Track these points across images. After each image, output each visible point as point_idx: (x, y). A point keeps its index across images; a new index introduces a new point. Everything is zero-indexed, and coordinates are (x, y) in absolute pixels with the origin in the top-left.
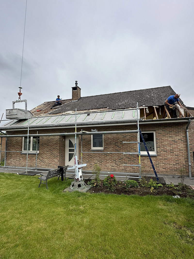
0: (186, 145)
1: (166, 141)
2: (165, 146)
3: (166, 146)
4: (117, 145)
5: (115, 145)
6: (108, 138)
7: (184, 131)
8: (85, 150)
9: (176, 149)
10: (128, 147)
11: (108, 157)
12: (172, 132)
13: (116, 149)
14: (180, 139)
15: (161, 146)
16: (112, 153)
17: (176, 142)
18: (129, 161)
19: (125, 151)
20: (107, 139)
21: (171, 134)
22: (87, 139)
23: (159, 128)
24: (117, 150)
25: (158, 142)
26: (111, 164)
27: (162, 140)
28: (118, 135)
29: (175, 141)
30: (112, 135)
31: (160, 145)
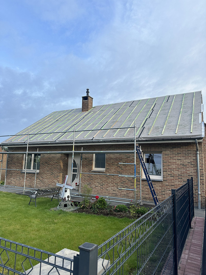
0: (197, 169)
1: (174, 164)
2: (172, 170)
3: (174, 170)
4: (120, 167)
5: (118, 166)
6: (111, 158)
9: (184, 174)
10: (131, 170)
11: (110, 180)
12: (181, 153)
13: (118, 170)
14: (190, 163)
16: (114, 175)
17: (185, 166)
18: (132, 185)
19: (128, 174)
22: (89, 158)
23: (166, 149)
24: (120, 172)
26: (112, 188)
27: (170, 162)
28: (121, 155)
29: (184, 164)
30: (115, 155)
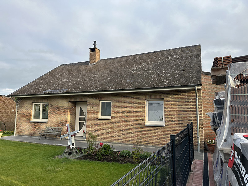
0: (196, 115)
1: (175, 110)
2: (173, 116)
3: (175, 116)
5: (123, 114)
6: (116, 106)
7: (194, 100)
9: (185, 119)
10: (135, 117)
11: (115, 127)
12: (181, 100)
13: (123, 118)
14: (190, 109)
15: (169, 116)
17: (185, 112)
18: (136, 131)
19: (132, 120)
21: (180, 103)
22: (95, 107)
23: (168, 96)
25: (167, 112)
27: (171, 109)
29: (184, 110)
31: (168, 114)
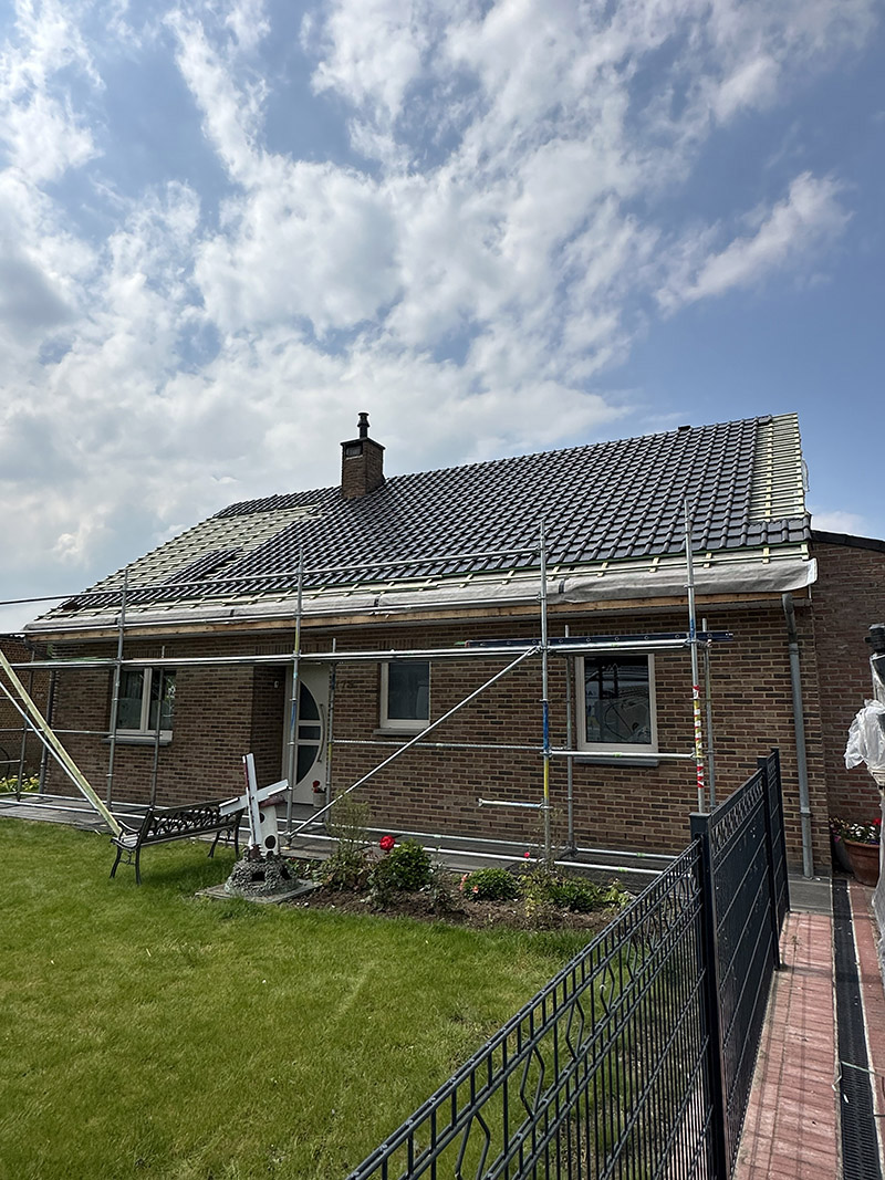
0: (792, 715)
4: (488, 712)
7: (780, 650)
8: (354, 730)
9: (743, 734)
13: (481, 728)
14: (764, 689)
17: (745, 702)
19: (519, 740)
20: (442, 681)
21: (721, 665)
22: (362, 682)
26: (460, 798)
28: (490, 664)
29: (741, 696)
30: (467, 665)
31: (672, 714)
